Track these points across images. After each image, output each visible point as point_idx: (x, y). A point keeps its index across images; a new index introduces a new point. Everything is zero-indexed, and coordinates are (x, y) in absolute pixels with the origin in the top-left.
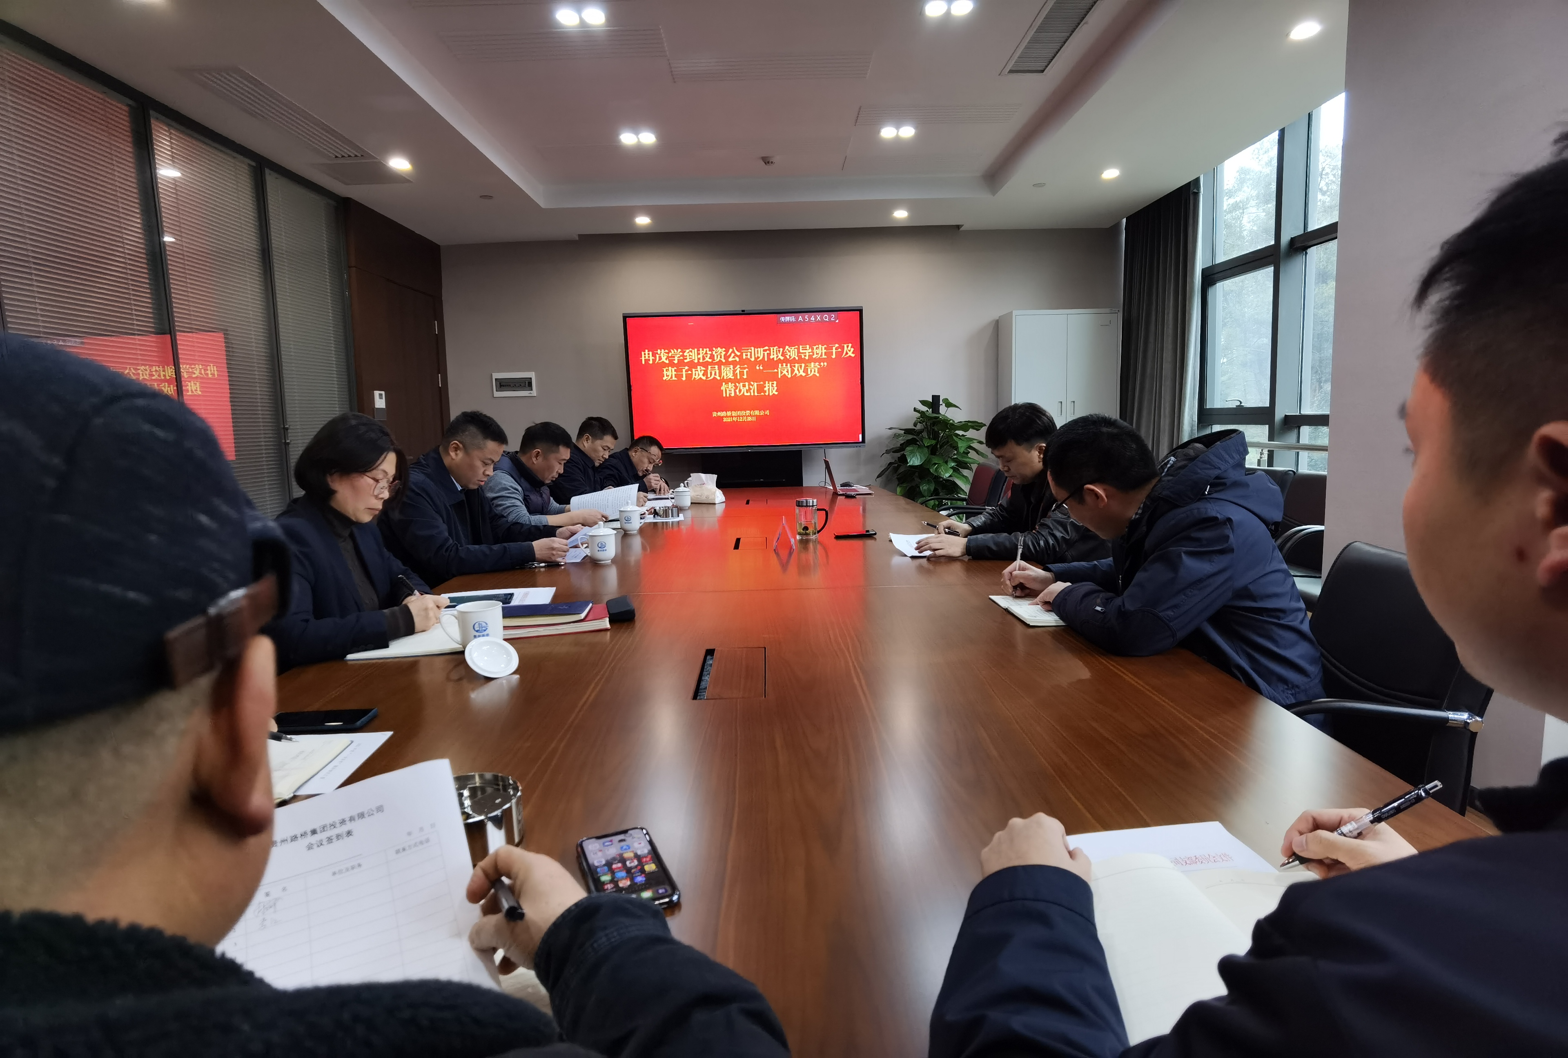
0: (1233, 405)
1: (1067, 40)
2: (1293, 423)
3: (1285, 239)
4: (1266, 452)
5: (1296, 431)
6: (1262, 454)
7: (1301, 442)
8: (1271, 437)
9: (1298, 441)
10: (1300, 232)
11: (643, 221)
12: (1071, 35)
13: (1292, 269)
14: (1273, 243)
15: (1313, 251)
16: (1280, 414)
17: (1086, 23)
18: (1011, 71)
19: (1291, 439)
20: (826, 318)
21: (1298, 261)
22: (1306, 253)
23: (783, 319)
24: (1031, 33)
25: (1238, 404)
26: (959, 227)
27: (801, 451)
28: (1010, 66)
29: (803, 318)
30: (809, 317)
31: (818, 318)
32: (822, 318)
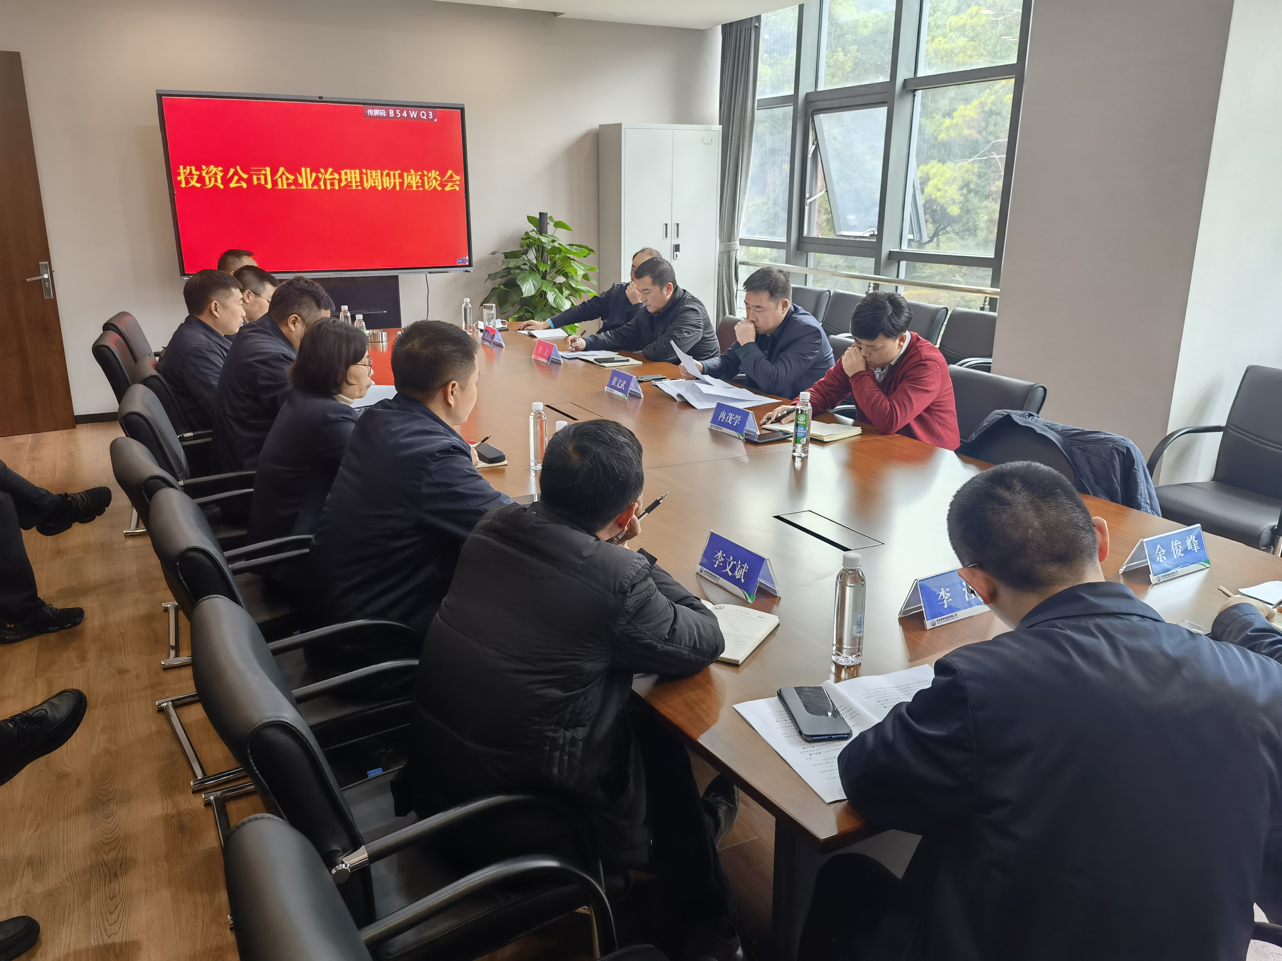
2: (895, 258)
3: (900, 80)
4: (872, 285)
5: (897, 264)
6: (869, 286)
8: (877, 271)
9: (898, 276)
10: (912, 74)
13: (903, 110)
16: (885, 250)
19: (893, 274)
20: (423, 115)
21: (907, 102)
22: (914, 96)
23: (370, 112)
26: (555, 14)
27: (397, 276)
29: (395, 113)
30: (401, 113)
31: (413, 114)
32: (418, 115)
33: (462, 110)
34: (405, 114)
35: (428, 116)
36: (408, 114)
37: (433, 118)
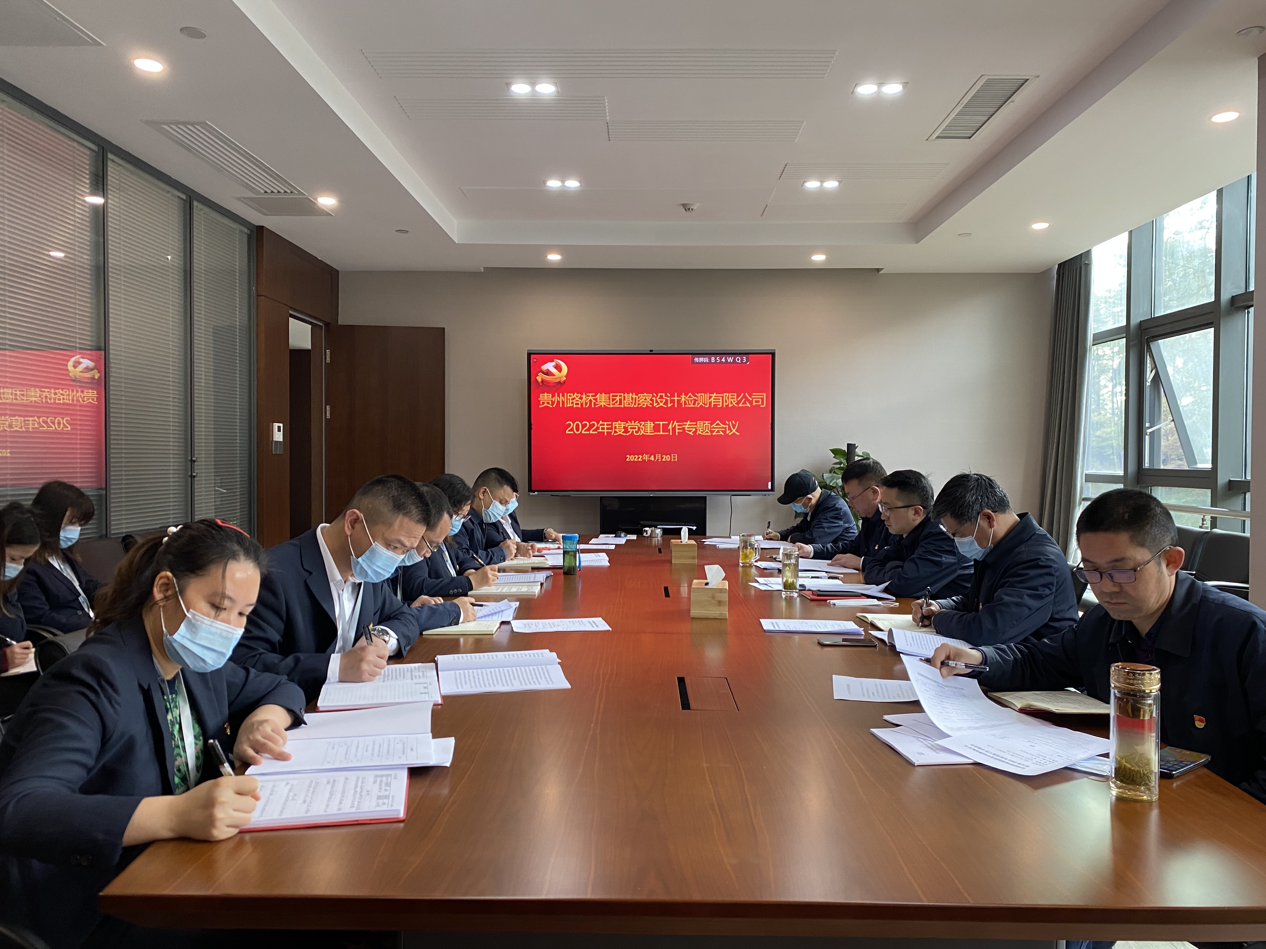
1: (993, 114)
3: (1225, 296)
6: (1203, 520)
8: (1214, 503)
11: (554, 258)
12: (998, 110)
13: (1231, 326)
14: (1212, 298)
16: (1222, 479)
17: (1013, 102)
18: (940, 137)
20: (738, 360)
21: (1236, 322)
22: (1247, 312)
23: (696, 360)
24: (961, 106)
26: (878, 270)
27: (705, 497)
28: (937, 134)
29: (716, 359)
30: (721, 359)
31: (730, 359)
32: (734, 360)
33: (773, 354)
34: (723, 360)
35: (742, 360)
36: (726, 359)
37: (747, 362)
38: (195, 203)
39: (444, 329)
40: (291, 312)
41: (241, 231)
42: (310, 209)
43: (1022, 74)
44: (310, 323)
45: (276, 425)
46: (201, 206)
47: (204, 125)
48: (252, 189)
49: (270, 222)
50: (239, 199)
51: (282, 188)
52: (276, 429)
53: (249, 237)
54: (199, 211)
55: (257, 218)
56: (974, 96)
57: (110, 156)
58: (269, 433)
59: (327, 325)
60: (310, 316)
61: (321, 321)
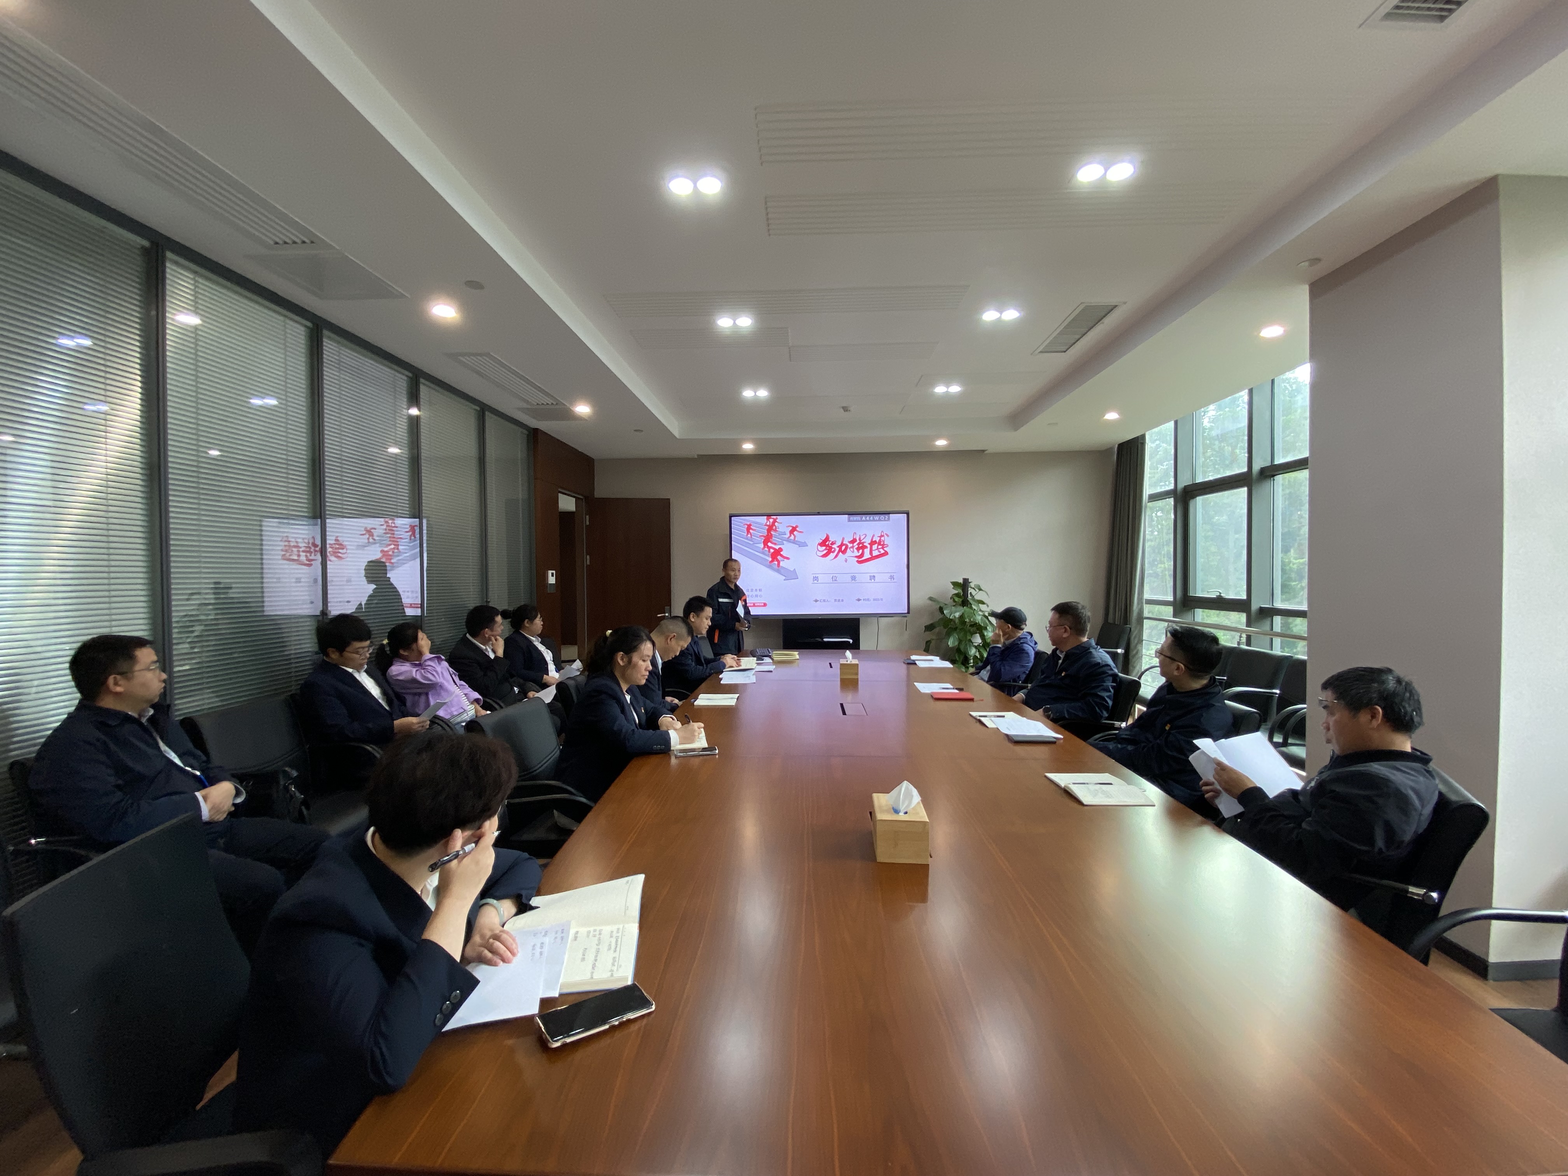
0: (1213, 595)
1: (1086, 333)
2: (1267, 613)
3: (1256, 468)
4: (1244, 636)
5: (1270, 619)
6: (1241, 637)
7: (1274, 630)
8: (1249, 624)
9: (1272, 629)
10: (1268, 464)
11: (748, 447)
12: (1089, 330)
13: (1261, 490)
14: (1245, 470)
15: (1279, 479)
16: (1255, 606)
17: (1103, 323)
18: (1041, 352)
19: (1266, 626)
21: (1266, 485)
22: (1274, 480)
24: (1062, 328)
25: (1218, 594)
28: (1040, 349)
33: (908, 514)
38: (487, 413)
39: (669, 499)
40: (560, 490)
41: (522, 432)
42: (568, 415)
43: (1112, 301)
44: (574, 497)
45: (550, 572)
46: (490, 415)
47: (488, 355)
48: (527, 402)
49: (543, 425)
50: (519, 409)
51: (550, 401)
52: (550, 574)
53: (528, 436)
54: (489, 418)
55: (534, 423)
56: (1073, 320)
57: (422, 380)
58: (545, 577)
59: (586, 498)
60: (574, 493)
61: (582, 495)
